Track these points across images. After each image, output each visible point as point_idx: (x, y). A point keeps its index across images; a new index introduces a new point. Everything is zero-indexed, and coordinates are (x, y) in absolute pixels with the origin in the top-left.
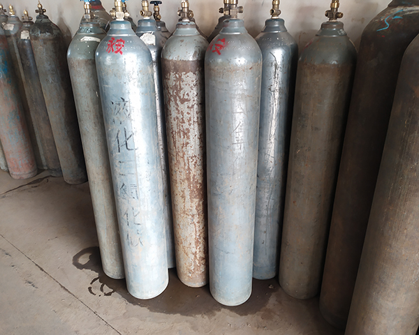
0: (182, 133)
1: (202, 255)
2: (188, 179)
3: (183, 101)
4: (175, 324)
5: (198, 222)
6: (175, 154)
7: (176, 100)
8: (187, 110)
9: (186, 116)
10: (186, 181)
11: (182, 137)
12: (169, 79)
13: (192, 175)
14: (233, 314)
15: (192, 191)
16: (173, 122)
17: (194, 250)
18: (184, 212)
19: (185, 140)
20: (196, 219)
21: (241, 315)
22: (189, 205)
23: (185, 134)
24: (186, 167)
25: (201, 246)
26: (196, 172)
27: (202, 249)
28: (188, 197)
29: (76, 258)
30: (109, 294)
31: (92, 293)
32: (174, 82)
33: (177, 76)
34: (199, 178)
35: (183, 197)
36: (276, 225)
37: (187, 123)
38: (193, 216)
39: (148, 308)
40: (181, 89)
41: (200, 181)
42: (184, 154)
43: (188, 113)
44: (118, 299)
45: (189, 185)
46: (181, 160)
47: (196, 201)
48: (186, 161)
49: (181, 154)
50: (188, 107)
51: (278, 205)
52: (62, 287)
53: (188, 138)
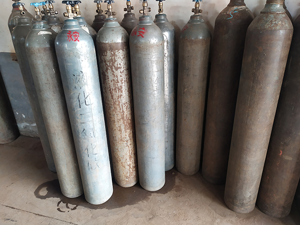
0: (117, 89)
1: (134, 165)
2: (123, 118)
3: (117, 69)
4: (128, 212)
5: (131, 145)
6: (113, 104)
7: (112, 69)
8: (120, 74)
9: (120, 78)
10: (122, 120)
11: (118, 92)
12: (106, 56)
13: (125, 115)
14: (160, 194)
15: (126, 125)
16: (110, 83)
17: (129, 163)
18: (121, 140)
19: (120, 94)
20: (129, 143)
21: (164, 194)
22: (124, 135)
23: (119, 89)
24: (121, 111)
25: (133, 159)
26: (127, 113)
27: (133, 162)
28: (123, 130)
29: (37, 193)
30: (75, 208)
31: (62, 211)
32: (110, 58)
33: (112, 53)
34: (129, 117)
35: (120, 130)
36: (173, 136)
37: (120, 82)
38: (127, 141)
39: (106, 208)
40: (115, 61)
41: (130, 118)
42: (119, 102)
43: (121, 76)
44: (83, 209)
45: (124, 122)
46: (117, 107)
47: (128, 131)
48: (121, 107)
49: (117, 103)
50: (121, 72)
51: (173, 124)
52: (36, 214)
53: (122, 92)
